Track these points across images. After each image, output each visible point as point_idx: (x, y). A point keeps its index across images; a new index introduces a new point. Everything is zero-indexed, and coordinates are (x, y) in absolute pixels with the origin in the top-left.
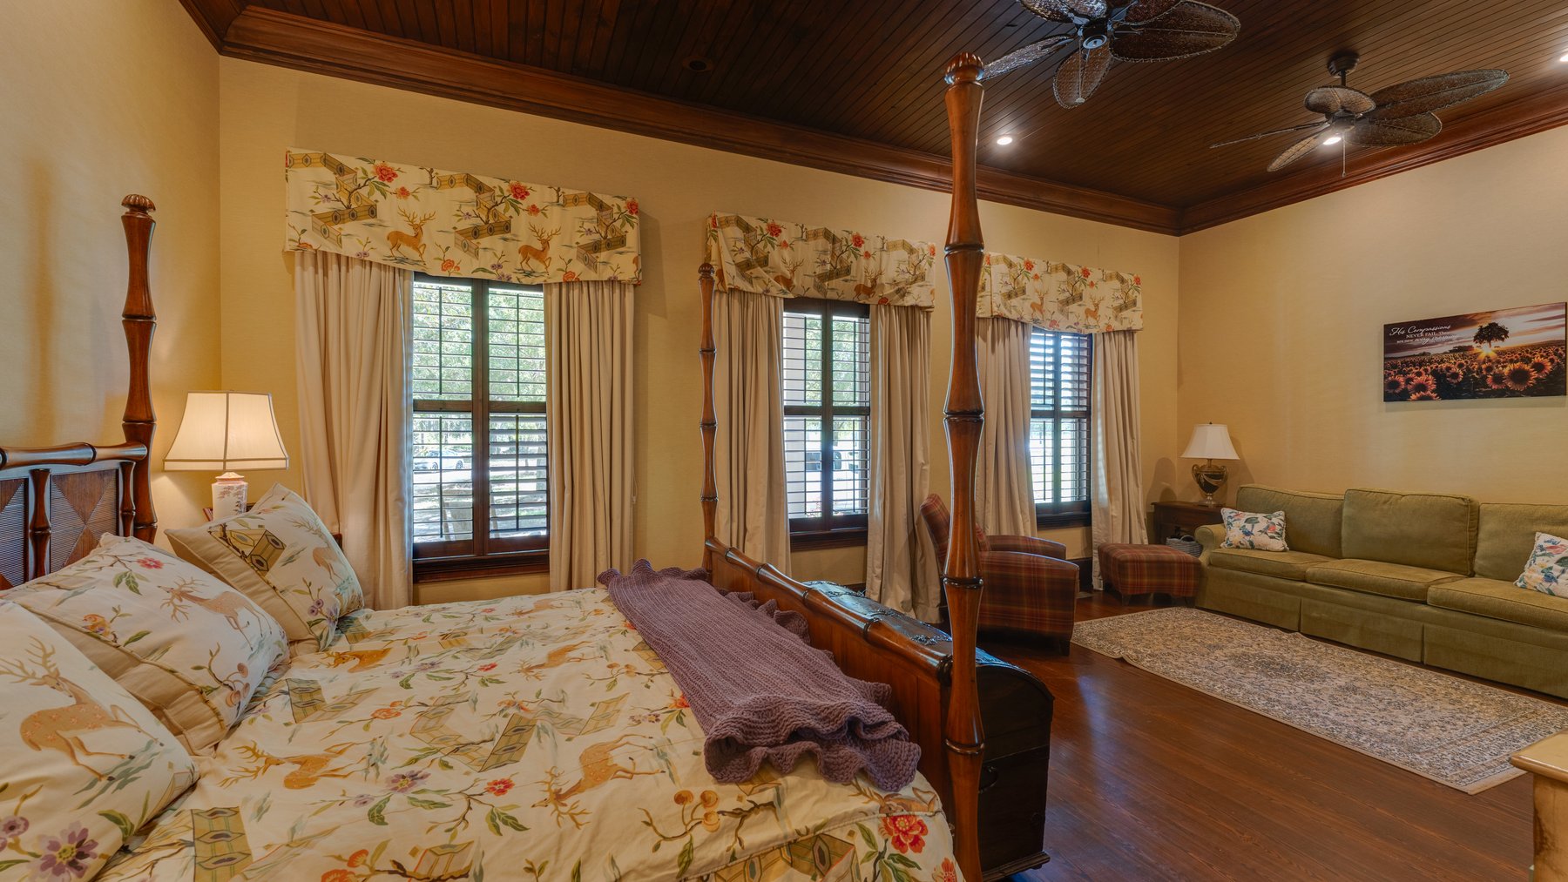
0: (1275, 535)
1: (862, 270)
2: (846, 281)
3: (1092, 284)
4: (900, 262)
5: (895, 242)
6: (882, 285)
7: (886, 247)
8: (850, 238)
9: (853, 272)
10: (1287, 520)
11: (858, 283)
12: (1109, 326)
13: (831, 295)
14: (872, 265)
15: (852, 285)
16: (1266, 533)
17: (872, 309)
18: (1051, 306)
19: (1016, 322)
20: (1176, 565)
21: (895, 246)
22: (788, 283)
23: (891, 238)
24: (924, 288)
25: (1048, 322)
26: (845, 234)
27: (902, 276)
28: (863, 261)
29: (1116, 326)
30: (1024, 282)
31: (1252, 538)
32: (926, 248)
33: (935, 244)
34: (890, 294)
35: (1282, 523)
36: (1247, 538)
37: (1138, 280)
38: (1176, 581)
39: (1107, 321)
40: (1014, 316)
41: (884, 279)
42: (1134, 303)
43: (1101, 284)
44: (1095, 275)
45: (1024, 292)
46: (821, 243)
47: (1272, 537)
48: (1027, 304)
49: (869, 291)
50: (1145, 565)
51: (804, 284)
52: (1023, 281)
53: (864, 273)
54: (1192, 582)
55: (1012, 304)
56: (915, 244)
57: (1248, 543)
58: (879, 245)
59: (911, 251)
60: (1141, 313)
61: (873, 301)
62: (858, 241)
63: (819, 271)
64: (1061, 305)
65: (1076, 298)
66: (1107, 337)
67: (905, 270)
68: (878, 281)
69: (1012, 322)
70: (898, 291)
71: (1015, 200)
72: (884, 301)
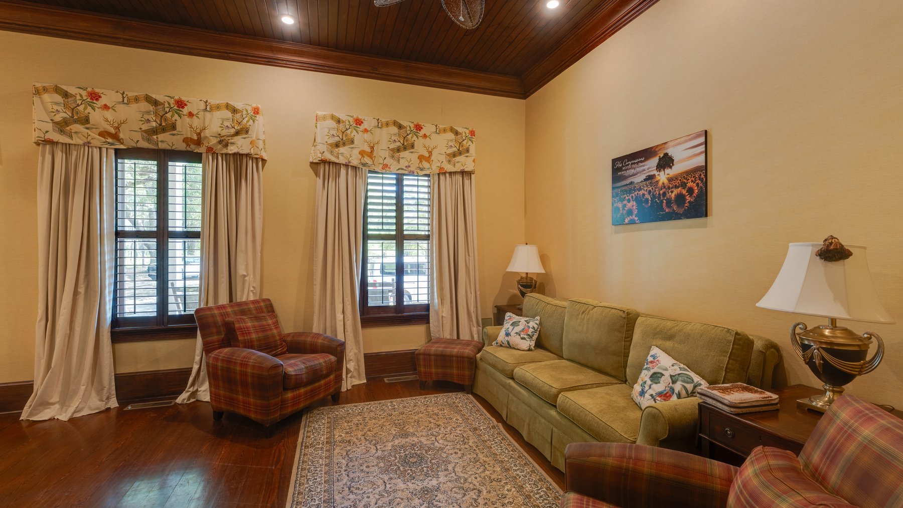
0: (526, 337)
1: (185, 126)
2: (173, 135)
3: (425, 136)
4: (223, 120)
5: (218, 104)
6: (206, 137)
7: (209, 108)
8: (172, 101)
9: (178, 127)
10: (541, 324)
11: (185, 136)
12: (441, 168)
13: (162, 146)
14: (196, 122)
15: (181, 138)
16: (520, 335)
17: (204, 156)
18: (382, 153)
19: (347, 166)
20: (454, 358)
21: (218, 107)
22: (115, 137)
23: (213, 101)
24: (247, 140)
25: (381, 166)
26: (168, 99)
27: (227, 131)
28: (187, 120)
29: (449, 168)
30: (352, 135)
31: (509, 339)
32: (249, 109)
33: (259, 106)
34: (215, 144)
35: (536, 326)
36: (507, 338)
37: (472, 133)
38: (455, 371)
39: (439, 164)
40: (342, 160)
41: (207, 133)
42: (468, 151)
43: (434, 136)
44: (428, 129)
45: (352, 142)
46: (145, 106)
47: (523, 338)
48: (356, 152)
49: (199, 142)
50: (433, 357)
51: (131, 137)
52: (352, 133)
53: (189, 129)
54: (467, 373)
55: (340, 152)
56: (239, 105)
57: (506, 343)
58: (202, 106)
59: (235, 111)
60: (473, 158)
61: (202, 150)
62: (181, 104)
63: (145, 127)
64: (392, 153)
65: (407, 146)
66: (442, 177)
67: (229, 126)
68: (202, 135)
69: (342, 166)
70: (220, 142)
71: (354, 72)
72: (210, 150)
